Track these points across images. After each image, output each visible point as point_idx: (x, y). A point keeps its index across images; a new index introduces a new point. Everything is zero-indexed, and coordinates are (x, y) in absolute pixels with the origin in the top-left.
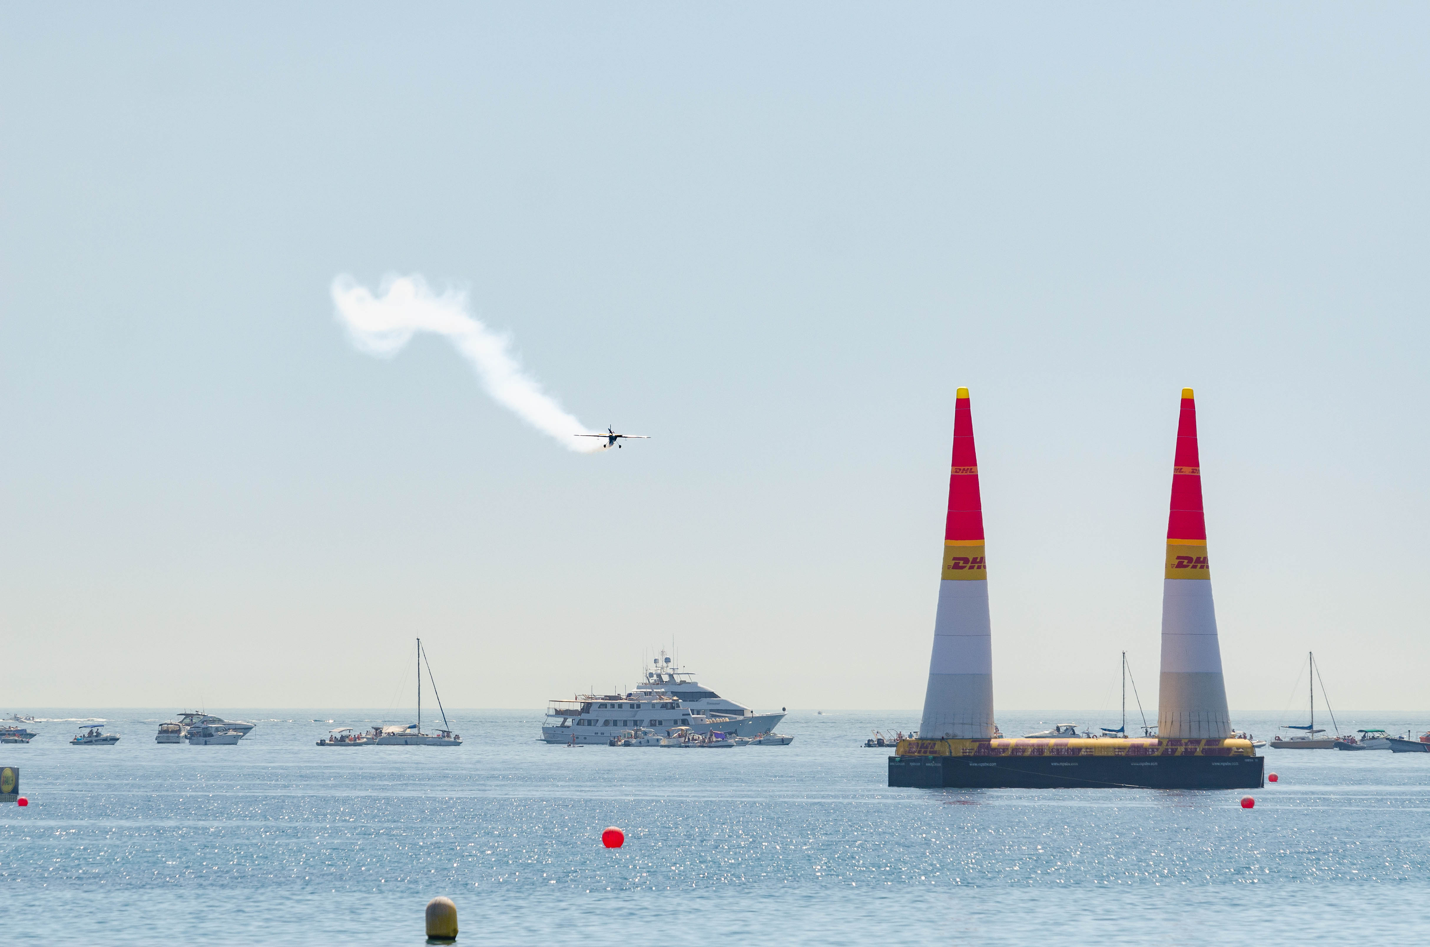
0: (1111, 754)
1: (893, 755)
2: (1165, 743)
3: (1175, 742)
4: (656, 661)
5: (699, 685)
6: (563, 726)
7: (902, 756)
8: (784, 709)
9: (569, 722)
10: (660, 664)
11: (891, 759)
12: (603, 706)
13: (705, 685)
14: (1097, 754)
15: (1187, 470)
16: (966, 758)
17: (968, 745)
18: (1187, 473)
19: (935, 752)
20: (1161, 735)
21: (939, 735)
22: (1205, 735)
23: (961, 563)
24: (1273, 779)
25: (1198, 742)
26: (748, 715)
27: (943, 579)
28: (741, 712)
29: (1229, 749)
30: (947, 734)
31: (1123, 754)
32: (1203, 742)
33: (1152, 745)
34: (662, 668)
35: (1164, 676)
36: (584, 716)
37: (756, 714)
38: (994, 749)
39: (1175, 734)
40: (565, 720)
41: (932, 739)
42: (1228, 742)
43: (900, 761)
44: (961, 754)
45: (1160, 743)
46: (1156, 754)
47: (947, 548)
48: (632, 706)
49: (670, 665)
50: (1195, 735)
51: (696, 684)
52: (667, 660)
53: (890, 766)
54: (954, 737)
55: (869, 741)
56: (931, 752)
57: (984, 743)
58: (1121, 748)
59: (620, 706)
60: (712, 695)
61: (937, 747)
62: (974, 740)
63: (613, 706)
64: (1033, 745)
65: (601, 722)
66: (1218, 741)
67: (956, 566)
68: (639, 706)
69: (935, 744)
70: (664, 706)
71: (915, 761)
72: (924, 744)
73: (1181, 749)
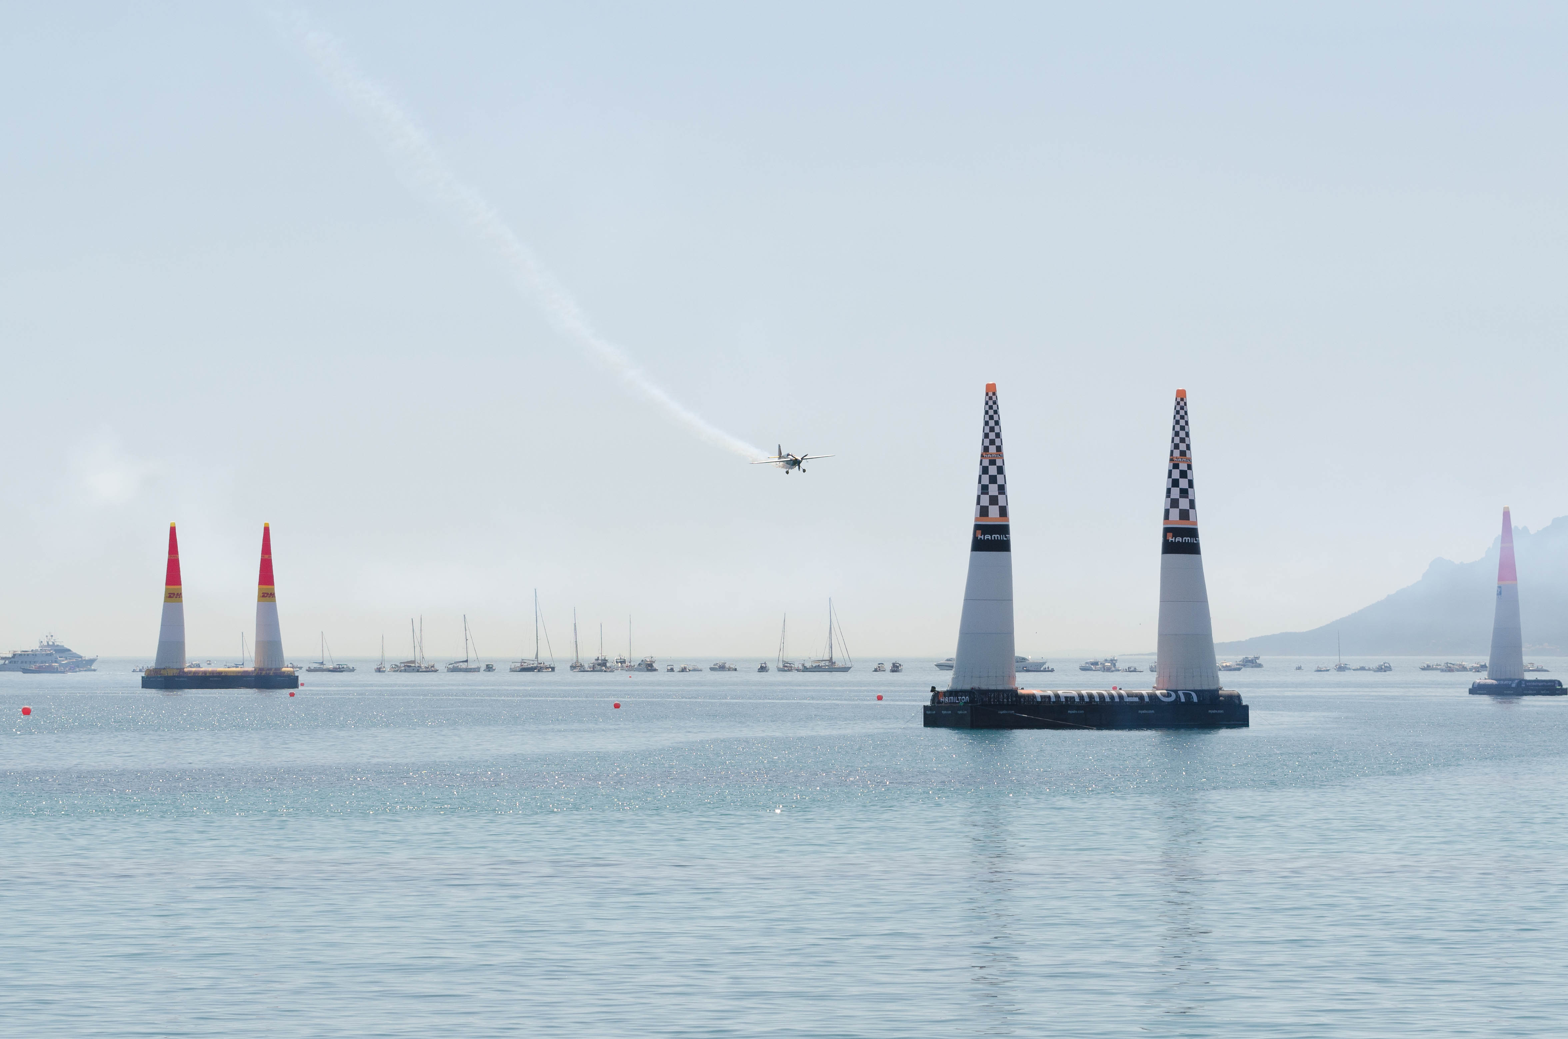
0: (235, 674)
1: (144, 675)
2: (257, 670)
3: (261, 669)
4: (47, 636)
5: (65, 646)
6: (4, 664)
7: (147, 676)
8: (97, 656)
9: (7, 662)
10: (48, 638)
11: (143, 677)
12: (20, 655)
13: (67, 646)
14: (229, 674)
15: (266, 557)
16: (174, 676)
17: (175, 671)
18: (266, 558)
19: (161, 674)
20: (256, 667)
21: (163, 667)
22: (274, 667)
23: (172, 595)
24: (302, 685)
25: (271, 669)
26: (84, 659)
27: (164, 602)
28: (81, 657)
29: (284, 672)
30: (166, 667)
31: (240, 674)
32: (273, 670)
33: (252, 671)
34: (49, 639)
35: (257, 643)
36: (13, 659)
37: (87, 659)
38: (185, 673)
39: (262, 666)
40: (5, 661)
41: (160, 669)
42: (284, 669)
43: (146, 678)
44: (172, 675)
45: (255, 670)
46: (254, 674)
47: (166, 589)
48: (33, 655)
49: (53, 638)
50: (270, 667)
51: (63, 646)
52: (52, 636)
53: (142, 680)
54: (169, 668)
55: (134, 670)
56: (159, 674)
57: (181, 670)
58: (239, 672)
59: (28, 655)
60: (69, 650)
61: (162, 672)
62: (177, 669)
63: (25, 655)
64: (202, 671)
65: (20, 662)
66: (280, 669)
67: (170, 597)
68: (36, 655)
69: (161, 671)
70: (47, 655)
71: (153, 678)
72: (156, 671)
73: (264, 673)
